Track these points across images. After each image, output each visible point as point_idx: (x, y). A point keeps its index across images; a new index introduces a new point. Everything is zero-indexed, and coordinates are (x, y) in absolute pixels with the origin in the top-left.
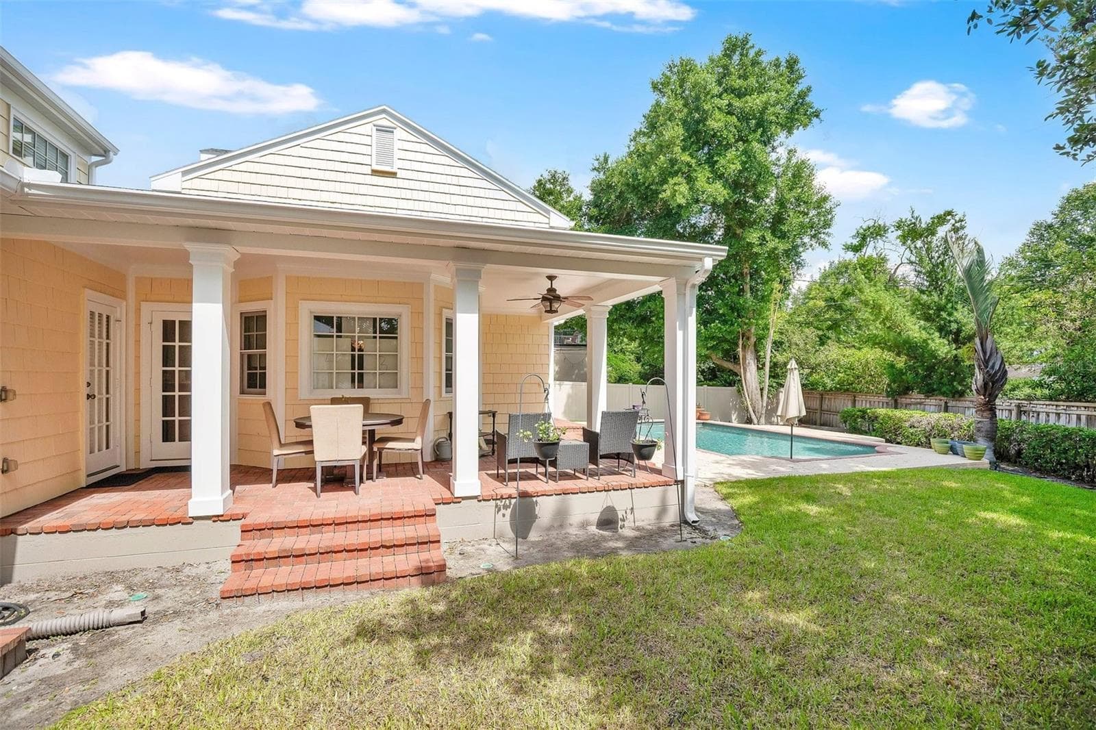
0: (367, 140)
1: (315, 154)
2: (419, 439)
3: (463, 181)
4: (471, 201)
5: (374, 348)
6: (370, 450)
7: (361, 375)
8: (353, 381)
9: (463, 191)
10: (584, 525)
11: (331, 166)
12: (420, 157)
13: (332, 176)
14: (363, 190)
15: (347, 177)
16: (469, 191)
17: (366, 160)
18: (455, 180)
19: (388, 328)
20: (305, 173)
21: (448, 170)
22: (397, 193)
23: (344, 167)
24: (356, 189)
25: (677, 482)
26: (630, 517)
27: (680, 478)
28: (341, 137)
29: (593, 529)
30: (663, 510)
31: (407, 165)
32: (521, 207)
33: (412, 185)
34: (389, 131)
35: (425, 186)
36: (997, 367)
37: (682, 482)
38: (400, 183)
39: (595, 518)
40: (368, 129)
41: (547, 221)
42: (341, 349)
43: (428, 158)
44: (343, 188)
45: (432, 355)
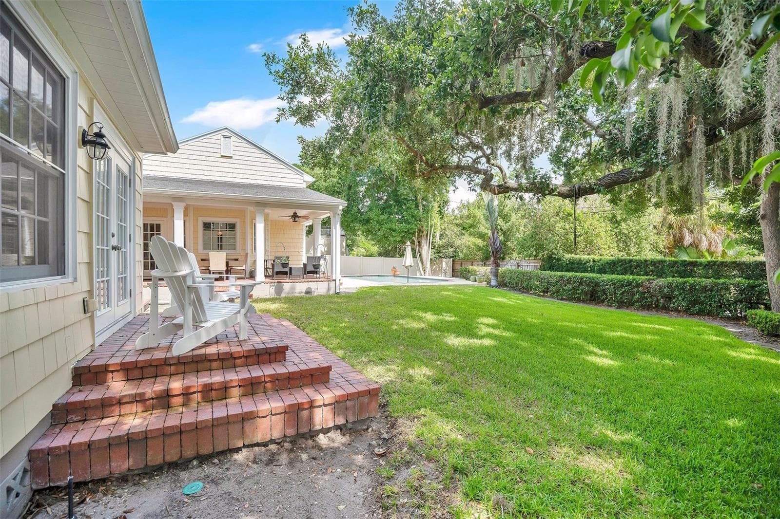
0: (218, 142)
1: (195, 148)
2: (244, 266)
3: (263, 160)
4: (267, 169)
5: (227, 234)
6: (227, 268)
7: (221, 245)
8: (218, 247)
9: (263, 164)
10: (301, 293)
11: (202, 153)
12: (243, 149)
13: (204, 158)
14: (217, 164)
15: (210, 159)
16: (266, 165)
17: (218, 151)
18: (259, 160)
19: (232, 227)
20: (191, 157)
21: (256, 155)
22: (232, 166)
23: (208, 154)
24: (214, 164)
25: (333, 280)
26: (317, 291)
27: (334, 278)
28: (206, 140)
29: (304, 294)
30: (329, 289)
31: (237, 153)
32: (290, 171)
33: (239, 162)
34: (229, 137)
35: (245, 162)
36: (498, 245)
37: (335, 280)
38: (234, 161)
39: (304, 291)
40: (219, 137)
41: (302, 178)
42: (213, 235)
43: (247, 150)
44: (208, 163)
45: (249, 237)
